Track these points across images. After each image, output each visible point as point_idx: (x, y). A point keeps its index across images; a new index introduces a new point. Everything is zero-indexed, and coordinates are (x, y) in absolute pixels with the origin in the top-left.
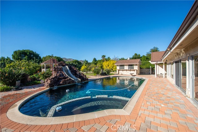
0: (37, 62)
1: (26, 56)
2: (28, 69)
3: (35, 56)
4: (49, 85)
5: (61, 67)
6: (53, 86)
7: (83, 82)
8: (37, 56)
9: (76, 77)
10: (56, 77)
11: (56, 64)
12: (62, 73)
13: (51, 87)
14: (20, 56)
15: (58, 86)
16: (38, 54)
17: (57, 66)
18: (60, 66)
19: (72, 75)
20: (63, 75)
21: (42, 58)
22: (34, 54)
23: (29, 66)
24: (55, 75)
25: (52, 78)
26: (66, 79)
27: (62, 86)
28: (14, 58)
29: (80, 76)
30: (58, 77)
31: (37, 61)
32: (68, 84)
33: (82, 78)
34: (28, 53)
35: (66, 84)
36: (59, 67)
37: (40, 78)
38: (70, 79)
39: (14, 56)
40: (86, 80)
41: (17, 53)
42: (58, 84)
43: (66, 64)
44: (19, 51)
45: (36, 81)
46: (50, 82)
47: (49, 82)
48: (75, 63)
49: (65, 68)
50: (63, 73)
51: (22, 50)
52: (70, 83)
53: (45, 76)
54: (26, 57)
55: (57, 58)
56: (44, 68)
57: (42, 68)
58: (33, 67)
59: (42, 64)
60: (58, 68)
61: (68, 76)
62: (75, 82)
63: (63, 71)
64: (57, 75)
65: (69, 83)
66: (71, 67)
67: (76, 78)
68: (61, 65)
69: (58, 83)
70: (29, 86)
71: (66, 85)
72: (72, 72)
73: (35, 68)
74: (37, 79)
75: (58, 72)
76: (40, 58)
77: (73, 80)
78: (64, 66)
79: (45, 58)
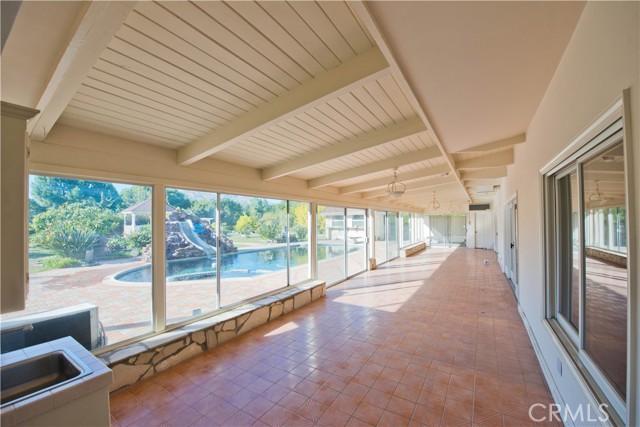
0: (109, 205)
9: (207, 243)
12: (177, 234)
15: (168, 260)
17: (167, 220)
18: (173, 221)
19: (199, 239)
20: (180, 239)
21: (119, 192)
26: (186, 248)
30: (169, 243)
31: (109, 203)
32: (190, 257)
33: (221, 245)
35: (185, 257)
36: (171, 223)
37: (129, 247)
38: (194, 248)
40: (231, 251)
45: (121, 252)
47: (150, 251)
49: (185, 225)
50: (181, 235)
52: (195, 256)
53: (140, 242)
54: (75, 191)
56: (129, 223)
57: (125, 222)
59: (124, 213)
60: (168, 224)
61: (190, 241)
62: (205, 255)
63: (179, 231)
66: (197, 221)
67: (207, 246)
68: (175, 218)
69: (169, 255)
72: (199, 233)
73: (107, 225)
74: (123, 248)
75: (168, 233)
77: (200, 250)
78: (182, 220)
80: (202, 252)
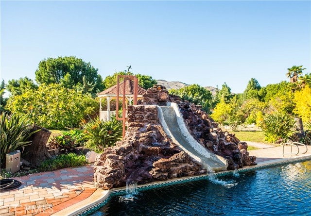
0: (91, 90)
1: (68, 75)
2: (65, 109)
3: (87, 75)
4: (107, 180)
5: (153, 106)
6: (123, 184)
7: (235, 173)
8: (91, 74)
9: (206, 146)
10: (134, 146)
11: (136, 98)
12: (155, 129)
13: (115, 186)
14: (53, 73)
15: (139, 183)
16: (96, 68)
17: (140, 102)
18: (150, 103)
19: (191, 139)
20: (160, 138)
21: (104, 79)
22: (84, 69)
23: (65, 100)
24: (133, 140)
25: (118, 153)
26: (173, 158)
27: (155, 184)
28: (40, 80)
29: (221, 145)
30: (142, 145)
31: (90, 87)
32: (178, 176)
33: (228, 152)
34: (72, 66)
35: (170, 177)
36: (146, 107)
37: (87, 145)
38: (187, 159)
39: (39, 75)
40: (245, 165)
41: (46, 68)
42: (139, 179)
43: (171, 96)
44: (50, 60)
45: (71, 155)
46: (113, 166)
47: (108, 165)
48: (193, 95)
49: (167, 112)
50: (162, 131)
51: (57, 58)
52: (187, 176)
53: (102, 137)
54: (67, 77)
55: (144, 79)
56: (105, 108)
57: (101, 107)
58: (77, 106)
59: (101, 97)
60: (142, 109)
61: (177, 143)
62: (205, 173)
63: (159, 122)
64: (137, 138)
65: (183, 174)
66: (186, 107)
67: (208, 154)
68: (152, 100)
69: (142, 171)
70: (47, 170)
71: (170, 181)
72: (191, 126)
73: (82, 109)
74: (78, 146)
75: (141, 126)
76: (99, 79)
77: (196, 163)
78: (162, 103)
79: (110, 79)
80: (199, 166)
